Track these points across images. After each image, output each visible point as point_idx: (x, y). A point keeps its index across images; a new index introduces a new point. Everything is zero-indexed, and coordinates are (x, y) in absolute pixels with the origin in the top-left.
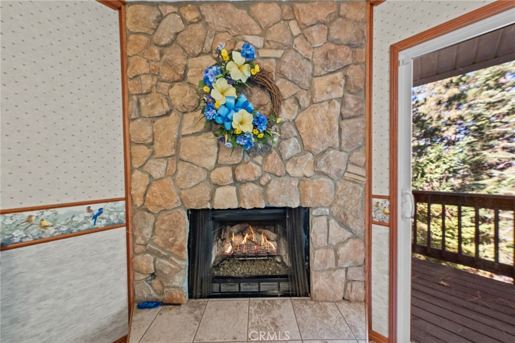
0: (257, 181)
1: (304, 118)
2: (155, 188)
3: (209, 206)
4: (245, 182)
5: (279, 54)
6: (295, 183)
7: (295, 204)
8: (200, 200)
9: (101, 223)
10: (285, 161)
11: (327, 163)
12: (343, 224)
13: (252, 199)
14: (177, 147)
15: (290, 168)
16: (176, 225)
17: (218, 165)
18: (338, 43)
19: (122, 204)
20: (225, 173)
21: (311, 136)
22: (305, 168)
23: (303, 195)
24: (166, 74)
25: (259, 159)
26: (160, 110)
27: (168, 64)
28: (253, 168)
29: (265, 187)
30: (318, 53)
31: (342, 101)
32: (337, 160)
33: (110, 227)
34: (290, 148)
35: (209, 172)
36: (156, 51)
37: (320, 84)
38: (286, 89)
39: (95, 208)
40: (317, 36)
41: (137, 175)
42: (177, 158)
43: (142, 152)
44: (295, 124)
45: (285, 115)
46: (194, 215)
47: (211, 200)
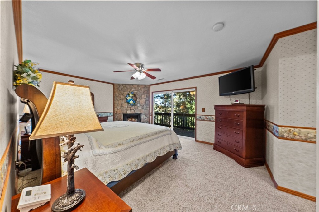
0: (133, 110)
1: (140, 101)
2: (118, 110)
3: (126, 113)
4: (132, 110)
5: (137, 92)
6: (139, 110)
7: (139, 113)
8: (125, 112)
9: (111, 115)
10: (138, 107)
11: (144, 107)
12: (146, 116)
13: (133, 112)
14: (122, 104)
15: (138, 108)
16: (121, 116)
17: (128, 107)
18: (145, 90)
19: (113, 113)
20: (129, 108)
21: (142, 103)
22: (140, 108)
23: (140, 112)
24: (120, 94)
25: (134, 106)
26: (119, 99)
27: (121, 93)
28: (133, 108)
29: (135, 111)
30: (143, 92)
31: (146, 98)
32: (145, 107)
33: (112, 116)
34: (138, 105)
35: (126, 108)
36: (119, 91)
37: (143, 96)
38: (138, 97)
39: (110, 113)
40: (142, 89)
41: (116, 108)
42: (122, 106)
43: (116, 105)
44: (140, 102)
45: (138, 100)
46: (124, 114)
47: (127, 112)
